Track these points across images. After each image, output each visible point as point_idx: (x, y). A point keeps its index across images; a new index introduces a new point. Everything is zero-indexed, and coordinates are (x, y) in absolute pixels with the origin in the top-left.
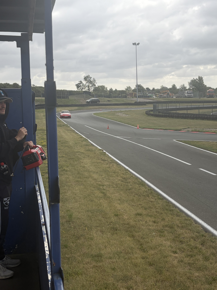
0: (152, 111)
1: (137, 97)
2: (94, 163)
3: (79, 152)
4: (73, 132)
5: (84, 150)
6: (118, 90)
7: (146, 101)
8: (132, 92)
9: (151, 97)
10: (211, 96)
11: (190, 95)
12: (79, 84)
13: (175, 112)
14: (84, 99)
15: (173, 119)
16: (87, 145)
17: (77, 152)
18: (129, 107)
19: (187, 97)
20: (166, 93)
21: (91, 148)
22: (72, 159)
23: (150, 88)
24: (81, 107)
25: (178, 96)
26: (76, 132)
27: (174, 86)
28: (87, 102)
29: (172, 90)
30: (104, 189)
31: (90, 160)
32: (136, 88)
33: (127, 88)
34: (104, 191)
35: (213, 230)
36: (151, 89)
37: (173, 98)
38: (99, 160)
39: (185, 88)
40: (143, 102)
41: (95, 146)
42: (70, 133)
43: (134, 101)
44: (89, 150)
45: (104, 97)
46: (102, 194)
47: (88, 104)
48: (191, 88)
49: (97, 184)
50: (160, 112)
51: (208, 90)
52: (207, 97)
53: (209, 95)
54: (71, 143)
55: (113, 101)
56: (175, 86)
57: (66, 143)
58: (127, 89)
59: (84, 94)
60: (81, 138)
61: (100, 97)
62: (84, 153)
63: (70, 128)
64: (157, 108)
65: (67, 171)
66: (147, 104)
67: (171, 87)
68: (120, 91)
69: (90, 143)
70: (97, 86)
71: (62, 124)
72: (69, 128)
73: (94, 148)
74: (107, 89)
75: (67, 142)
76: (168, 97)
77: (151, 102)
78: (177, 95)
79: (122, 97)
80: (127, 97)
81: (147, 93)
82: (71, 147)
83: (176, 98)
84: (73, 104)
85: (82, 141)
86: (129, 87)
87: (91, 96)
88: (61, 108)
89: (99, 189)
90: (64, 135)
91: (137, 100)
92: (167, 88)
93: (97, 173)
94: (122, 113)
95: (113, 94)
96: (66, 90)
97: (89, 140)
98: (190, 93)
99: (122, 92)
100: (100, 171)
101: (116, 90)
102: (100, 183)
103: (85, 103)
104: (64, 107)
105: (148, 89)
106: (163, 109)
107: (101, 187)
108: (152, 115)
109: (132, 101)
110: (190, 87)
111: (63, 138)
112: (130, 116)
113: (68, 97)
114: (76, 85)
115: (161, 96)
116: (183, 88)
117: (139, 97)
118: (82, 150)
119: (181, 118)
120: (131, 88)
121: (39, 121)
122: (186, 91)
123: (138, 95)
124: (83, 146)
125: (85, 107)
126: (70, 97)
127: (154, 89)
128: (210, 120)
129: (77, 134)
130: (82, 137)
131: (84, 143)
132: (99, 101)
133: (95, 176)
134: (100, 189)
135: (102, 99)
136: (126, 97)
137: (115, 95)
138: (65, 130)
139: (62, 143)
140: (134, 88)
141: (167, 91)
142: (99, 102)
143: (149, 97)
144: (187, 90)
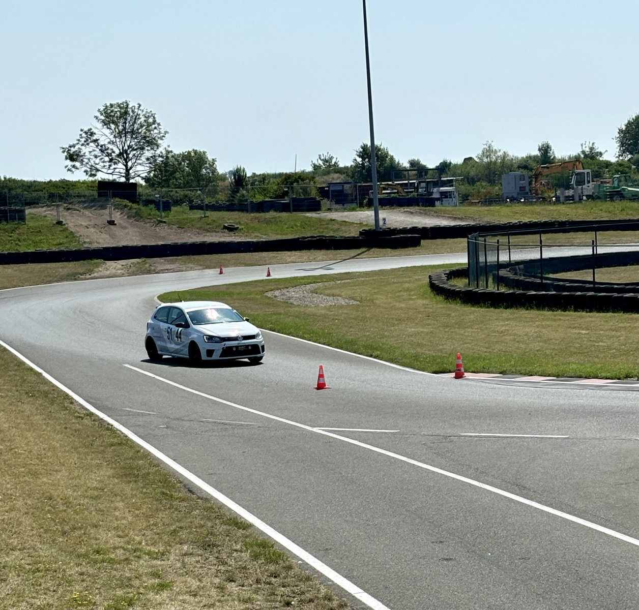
0: (462, 273)
1: (376, 202)
7: (420, 226)
50: (504, 282)
64: (491, 260)
91: (378, 221)
117: (386, 203)
136: (315, 205)
137: (258, 198)
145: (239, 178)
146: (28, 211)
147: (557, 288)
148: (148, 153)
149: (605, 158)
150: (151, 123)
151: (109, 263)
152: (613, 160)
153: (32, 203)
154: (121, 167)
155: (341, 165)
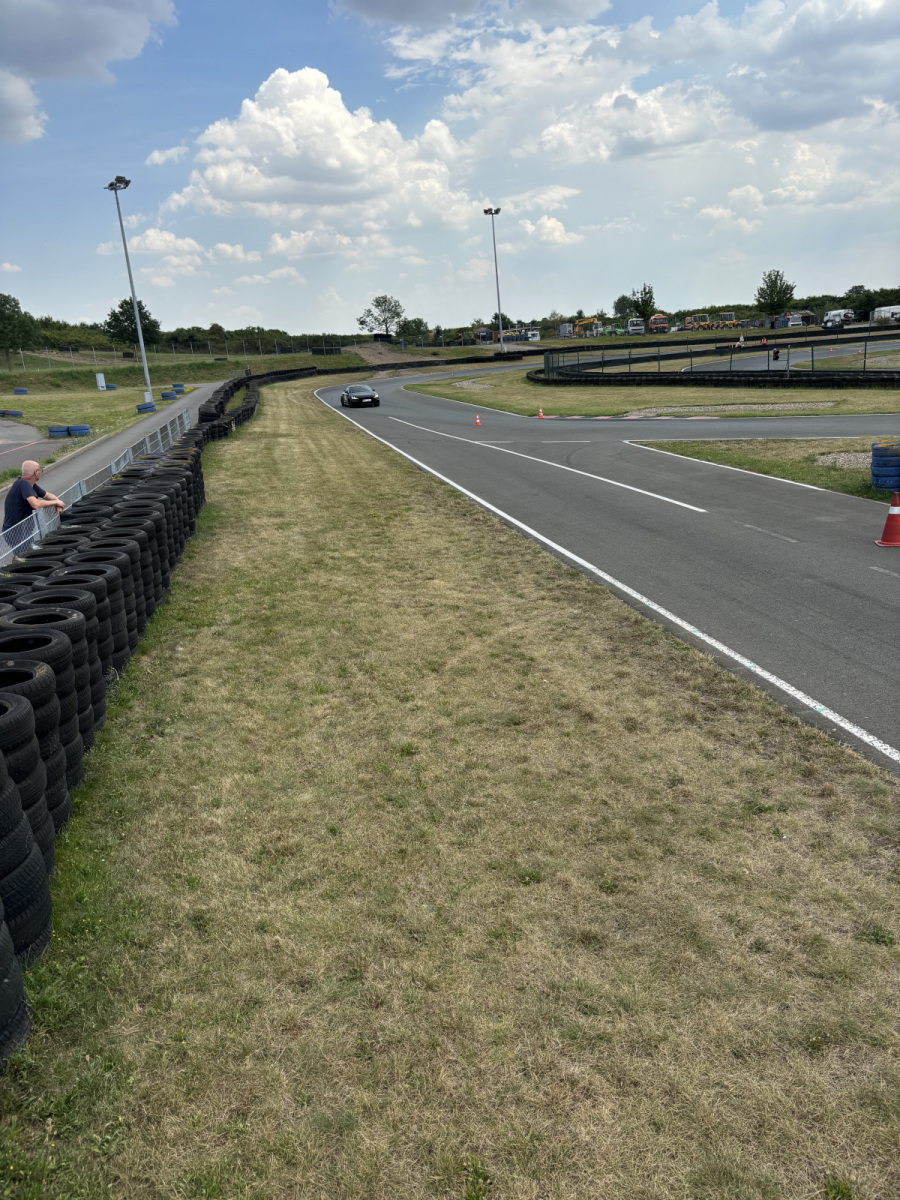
0: (540, 371)
1: (502, 340)
7: (521, 350)
12: (364, 316)
13: (600, 370)
33: (475, 323)
40: (514, 353)
43: (495, 351)
45: (425, 345)
48: (620, 317)
50: (563, 374)
55: (446, 353)
59: (377, 340)
64: (555, 365)
66: (525, 357)
70: (404, 320)
74: (428, 328)
77: (533, 350)
79: (466, 343)
80: (477, 342)
86: (479, 321)
91: (503, 349)
94: (470, 381)
95: (444, 337)
99: (465, 331)
101: (449, 328)
109: (489, 350)
110: (617, 313)
113: (340, 351)
114: (358, 320)
116: (602, 316)
123: (501, 335)
126: (345, 351)
127: (533, 322)
136: (473, 343)
137: (446, 340)
140: (491, 323)
144: (610, 320)
145: (438, 331)
146: (343, 349)
147: (586, 376)
148: (396, 320)
149: (607, 316)
150: (397, 305)
151: (381, 372)
152: (612, 317)
153: (344, 346)
154: (384, 327)
155: (485, 323)
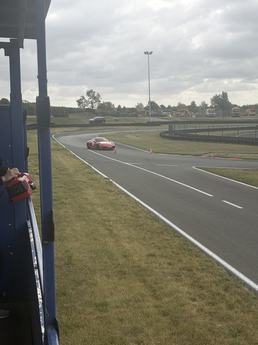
0: (167, 132)
1: (150, 116)
2: (98, 194)
3: (80, 181)
4: (74, 158)
5: (86, 178)
6: (127, 107)
7: (160, 121)
8: (144, 110)
9: (166, 115)
10: (237, 116)
11: (212, 114)
12: (80, 99)
13: (194, 134)
14: (87, 118)
15: (192, 142)
16: (90, 173)
17: (78, 181)
18: (140, 127)
19: (208, 117)
20: (184, 111)
21: (94, 176)
22: (72, 190)
23: (165, 106)
24: (83, 128)
25: (199, 115)
26: (77, 157)
27: (193, 103)
28: (91, 122)
29: (190, 108)
30: (110, 226)
31: (94, 191)
32: (148, 105)
33: (138, 105)
34: (110, 228)
35: (239, 273)
36: (167, 106)
37: (192, 117)
38: (105, 190)
39: (206, 105)
40: (157, 122)
41: (100, 174)
42: (70, 158)
43: (146, 121)
44: (92, 179)
45: (111, 115)
46: (108, 231)
47: (92, 124)
48: (214, 106)
49: (102, 219)
50: (176, 134)
51: (234, 109)
52: (232, 117)
53: (234, 114)
54: (70, 171)
55: (122, 120)
56: (195, 103)
57: (65, 171)
58: (138, 107)
59: (86, 112)
60: (82, 164)
61: (105, 115)
62: (86, 182)
63: (70, 152)
64: (173, 129)
65: (66, 204)
66: (161, 125)
67: (190, 104)
68: (129, 109)
69: (94, 170)
70: (102, 102)
71: (60, 147)
72: (68, 153)
73: (98, 176)
74: (114, 106)
75: (67, 169)
76: (186, 117)
77: (166, 122)
78: (197, 113)
79: (132, 116)
80: (138, 116)
81: (162, 112)
82: (71, 175)
83: (196, 117)
84: (74, 123)
85: (84, 169)
86: (141, 104)
87: (95, 114)
88: (59, 128)
89: (104, 225)
90: (63, 161)
91: (150, 120)
92: (185, 105)
93: (102, 206)
94: (132, 135)
95: (122, 112)
96: (65, 108)
97: (92, 167)
98: (212, 112)
99: (132, 110)
100: (106, 204)
101: (124, 107)
102: (105, 218)
103: (87, 123)
104: (63, 128)
105: (162, 106)
106: (181, 130)
107: (107, 223)
108: (167, 137)
109: (143, 120)
110: (212, 104)
111: (61, 164)
112: (141, 138)
113: (68, 115)
114: (78, 101)
115: (178, 115)
116: (204, 106)
117: (153, 116)
118: (84, 179)
119: (202, 141)
120: (143, 105)
121: (33, 143)
122: (207, 110)
123: (150, 113)
124: (85, 174)
125: (88, 127)
126: (70, 116)
127: (169, 107)
128: (235, 143)
129: (78, 160)
130: (84, 164)
131: (86, 170)
132: (105, 120)
133: (100, 210)
134: (106, 225)
135: (108, 118)
136: (136, 116)
137: (123, 114)
138: (63, 155)
139: (60, 170)
140: (146, 106)
141: (185, 109)
142: (104, 122)
143: (163, 116)
144: (208, 108)
148: (98, 103)
154: (91, 105)
